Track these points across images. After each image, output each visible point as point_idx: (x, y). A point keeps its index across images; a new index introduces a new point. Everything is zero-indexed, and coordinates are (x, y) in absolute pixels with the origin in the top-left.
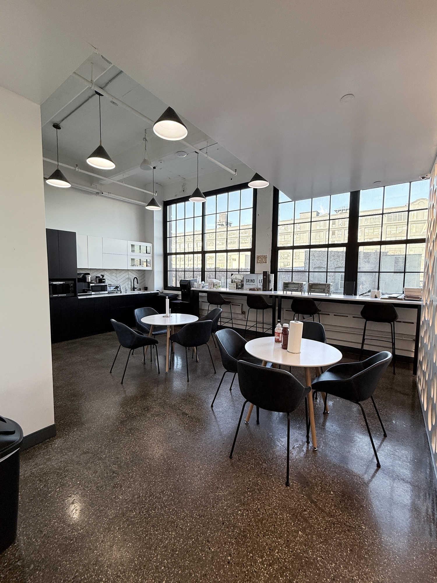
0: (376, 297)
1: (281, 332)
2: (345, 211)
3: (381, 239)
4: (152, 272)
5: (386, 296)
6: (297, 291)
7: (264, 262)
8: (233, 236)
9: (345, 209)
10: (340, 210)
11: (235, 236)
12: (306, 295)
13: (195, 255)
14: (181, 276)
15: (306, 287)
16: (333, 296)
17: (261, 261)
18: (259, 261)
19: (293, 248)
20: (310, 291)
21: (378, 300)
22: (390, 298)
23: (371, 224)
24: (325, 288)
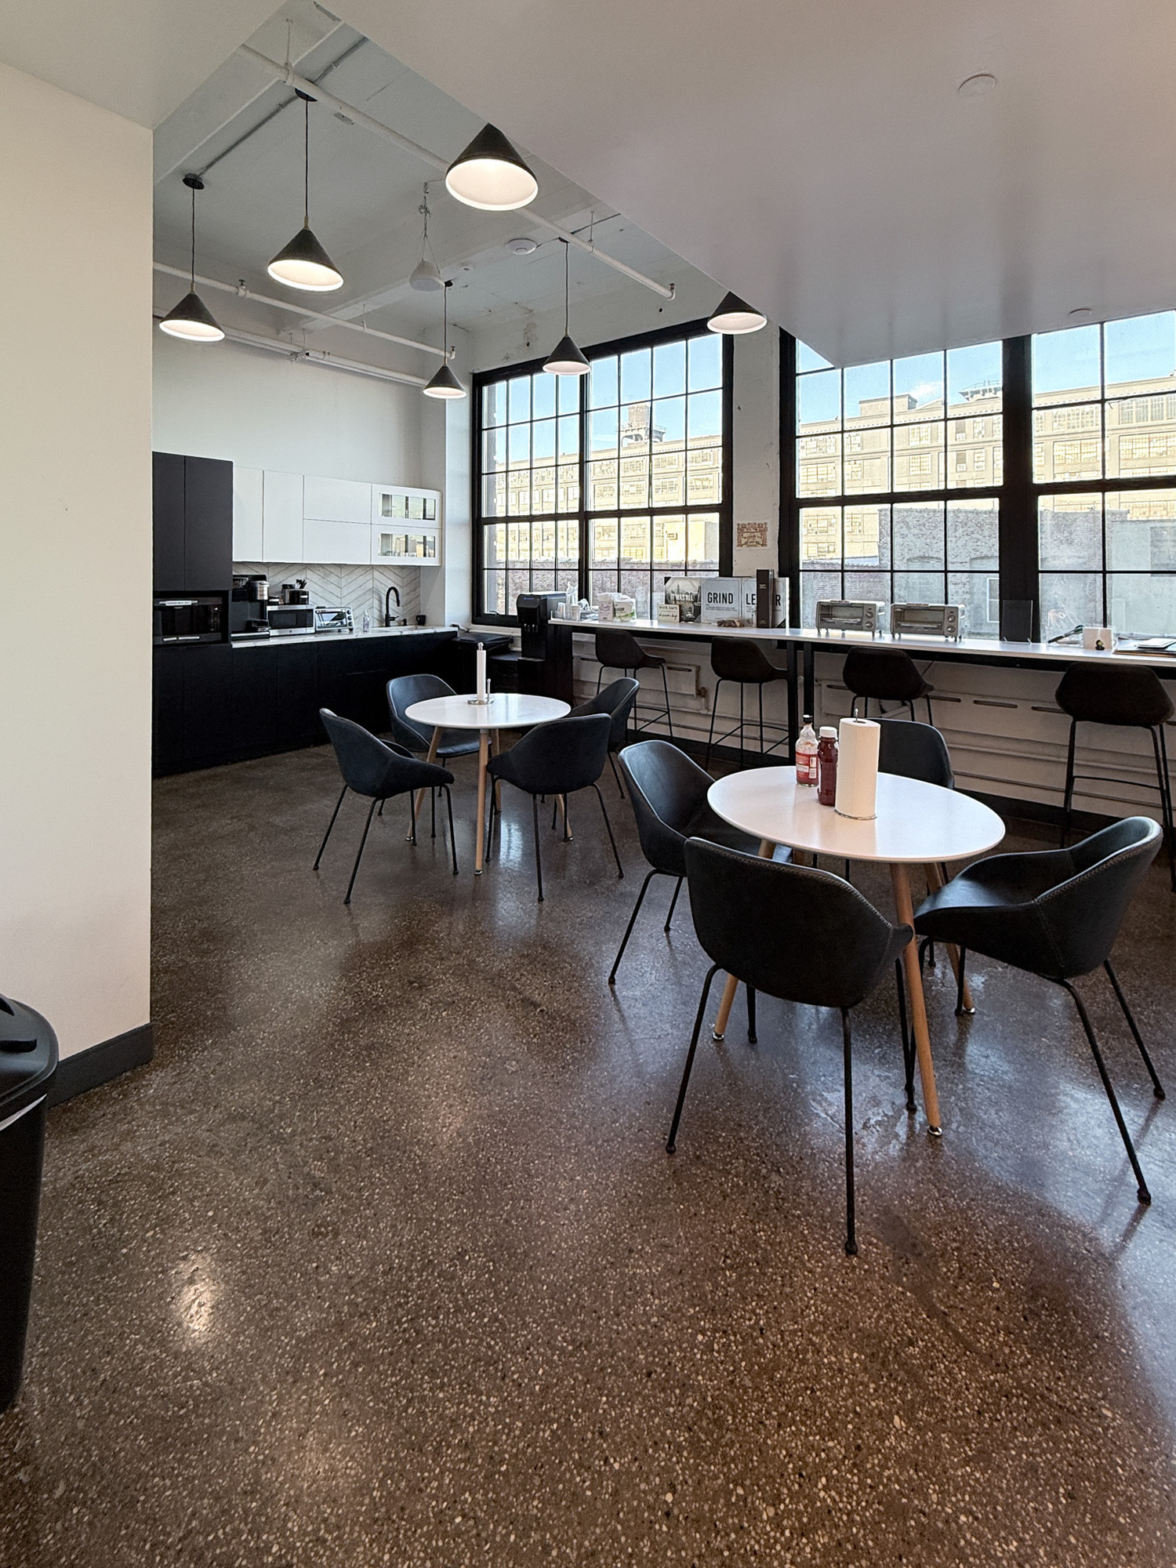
0: (1100, 648)
1: (815, 751)
2: (991, 395)
3: (1104, 473)
4: (438, 571)
5: (1132, 645)
6: (858, 627)
7: (758, 543)
8: (668, 469)
9: (992, 387)
10: (977, 392)
11: (674, 468)
12: (886, 639)
13: (562, 524)
14: (521, 584)
15: (885, 618)
16: (969, 645)
17: (751, 540)
18: (744, 541)
19: (843, 501)
20: (896, 628)
21: (1108, 656)
22: (1144, 650)
23: (1072, 431)
24: (942, 619)
